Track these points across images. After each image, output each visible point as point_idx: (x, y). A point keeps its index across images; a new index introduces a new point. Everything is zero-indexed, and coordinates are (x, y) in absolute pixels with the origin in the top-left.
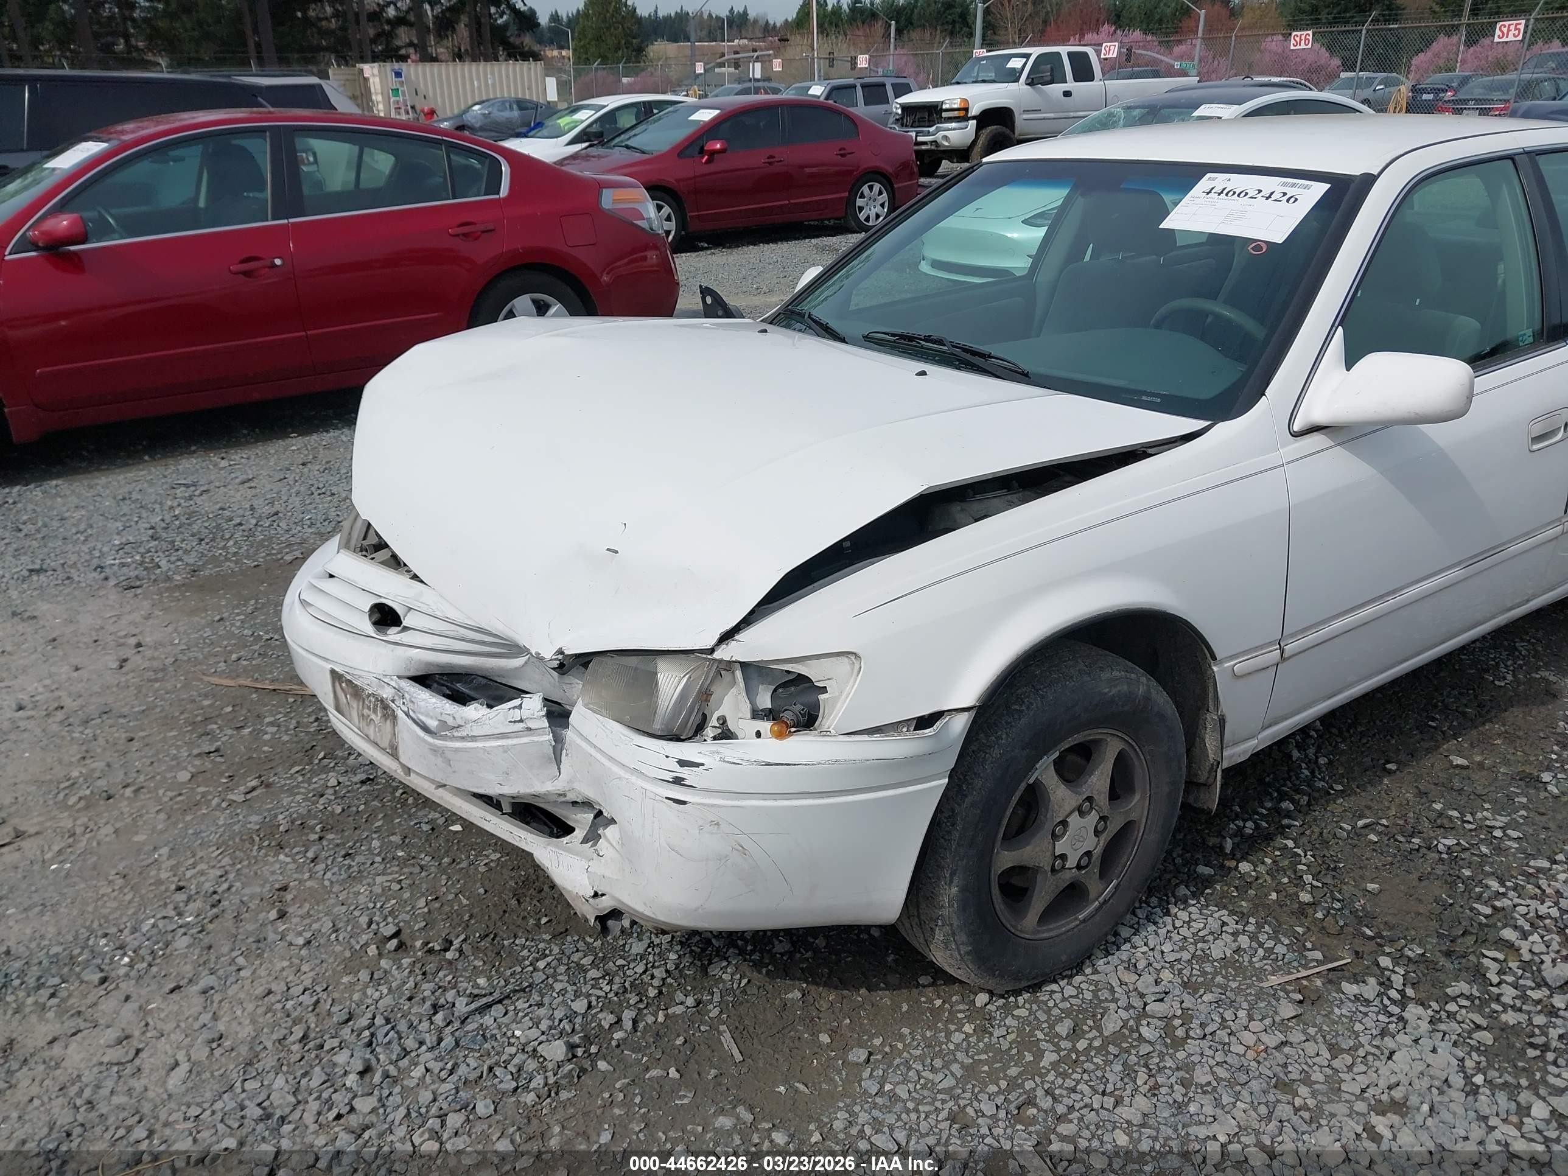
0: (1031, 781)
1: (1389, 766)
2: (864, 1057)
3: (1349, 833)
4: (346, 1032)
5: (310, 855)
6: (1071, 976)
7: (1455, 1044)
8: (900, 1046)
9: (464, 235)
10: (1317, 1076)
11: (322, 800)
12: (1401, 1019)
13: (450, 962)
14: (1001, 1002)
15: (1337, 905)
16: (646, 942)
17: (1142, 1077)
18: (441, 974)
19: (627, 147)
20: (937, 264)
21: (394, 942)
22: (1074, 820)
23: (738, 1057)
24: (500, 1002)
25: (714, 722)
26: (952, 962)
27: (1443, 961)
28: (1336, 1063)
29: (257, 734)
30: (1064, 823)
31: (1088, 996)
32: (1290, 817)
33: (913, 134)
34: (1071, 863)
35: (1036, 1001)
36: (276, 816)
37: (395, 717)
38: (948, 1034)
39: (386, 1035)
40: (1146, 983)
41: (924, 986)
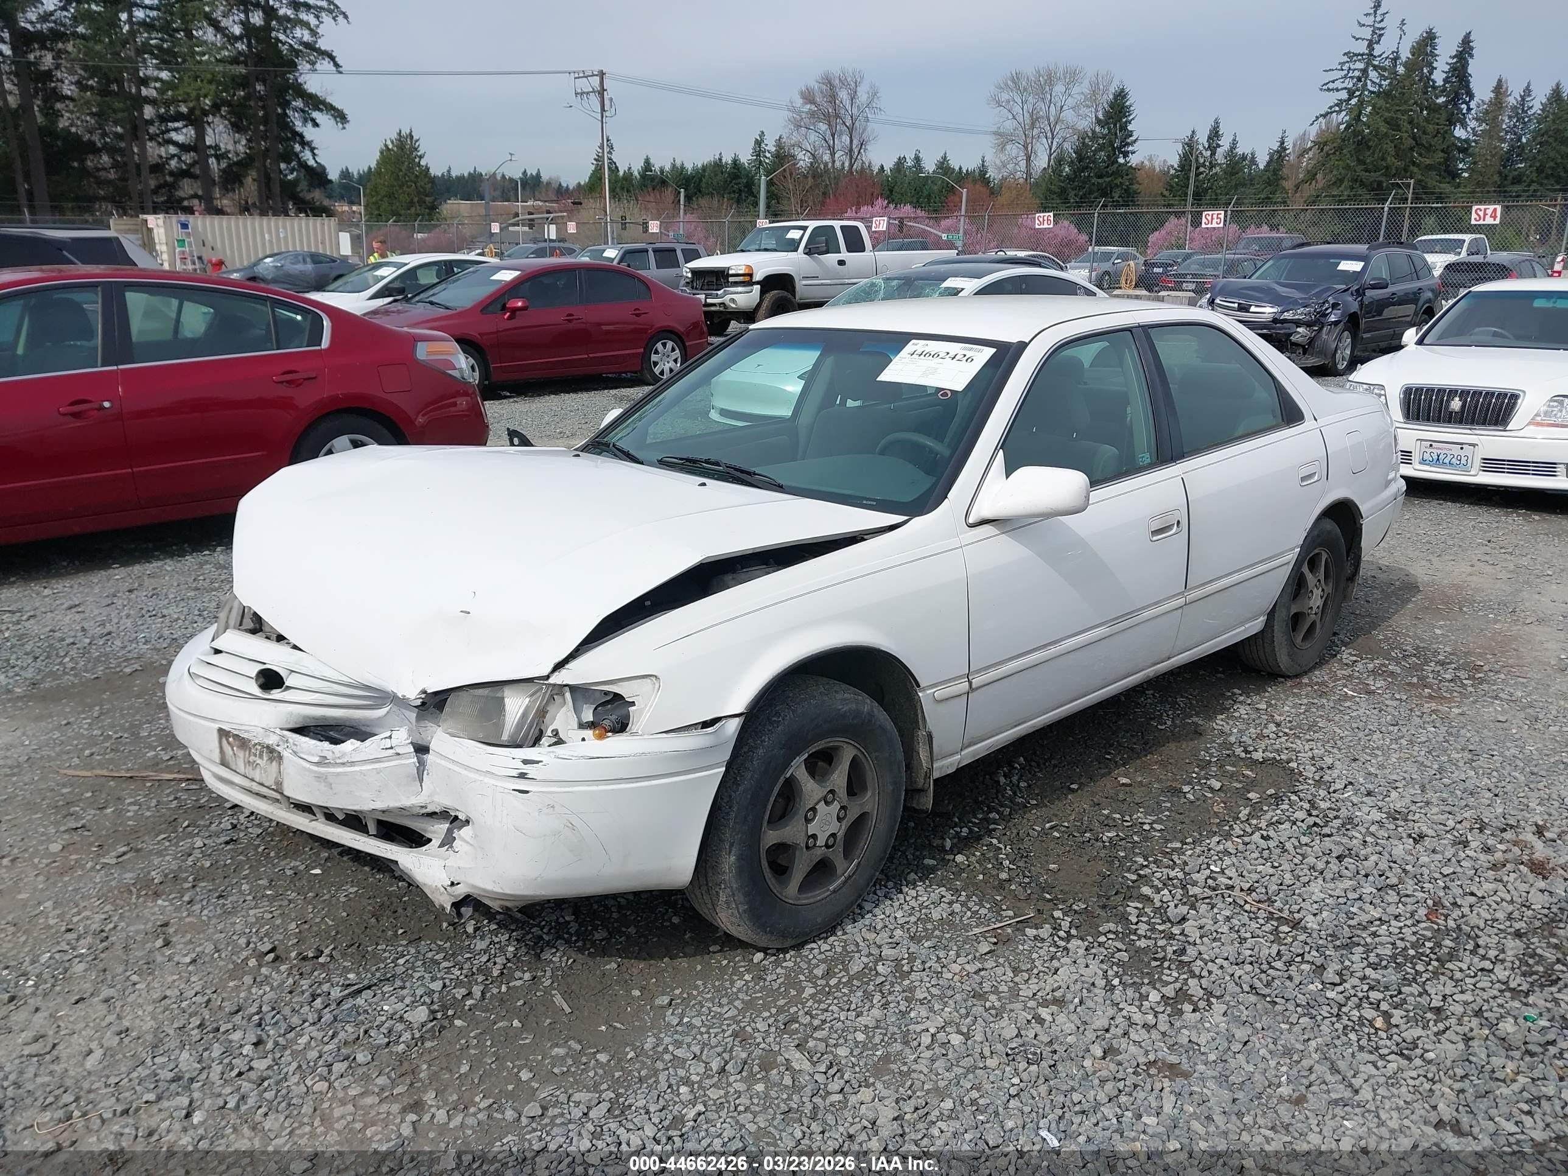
0: (788, 775)
1: (1072, 786)
2: (666, 1002)
3: (1039, 833)
4: (237, 1019)
5: (186, 898)
6: (827, 938)
7: (1102, 962)
8: (695, 993)
9: (288, 382)
10: (1003, 988)
11: (191, 859)
12: (1066, 949)
13: (323, 965)
14: (773, 958)
15: (1027, 880)
16: (488, 941)
17: (877, 997)
18: (316, 973)
19: (431, 303)
20: (724, 413)
21: (272, 956)
22: (821, 807)
23: (568, 1010)
24: (369, 988)
25: (549, 733)
26: (733, 919)
27: (1099, 911)
28: (1016, 979)
29: (119, 813)
30: (813, 809)
31: (839, 950)
32: (994, 823)
33: (703, 296)
34: (821, 842)
35: (800, 955)
36: (149, 873)
37: (280, 757)
38: (732, 983)
39: (273, 1017)
40: (883, 937)
41: (714, 953)
